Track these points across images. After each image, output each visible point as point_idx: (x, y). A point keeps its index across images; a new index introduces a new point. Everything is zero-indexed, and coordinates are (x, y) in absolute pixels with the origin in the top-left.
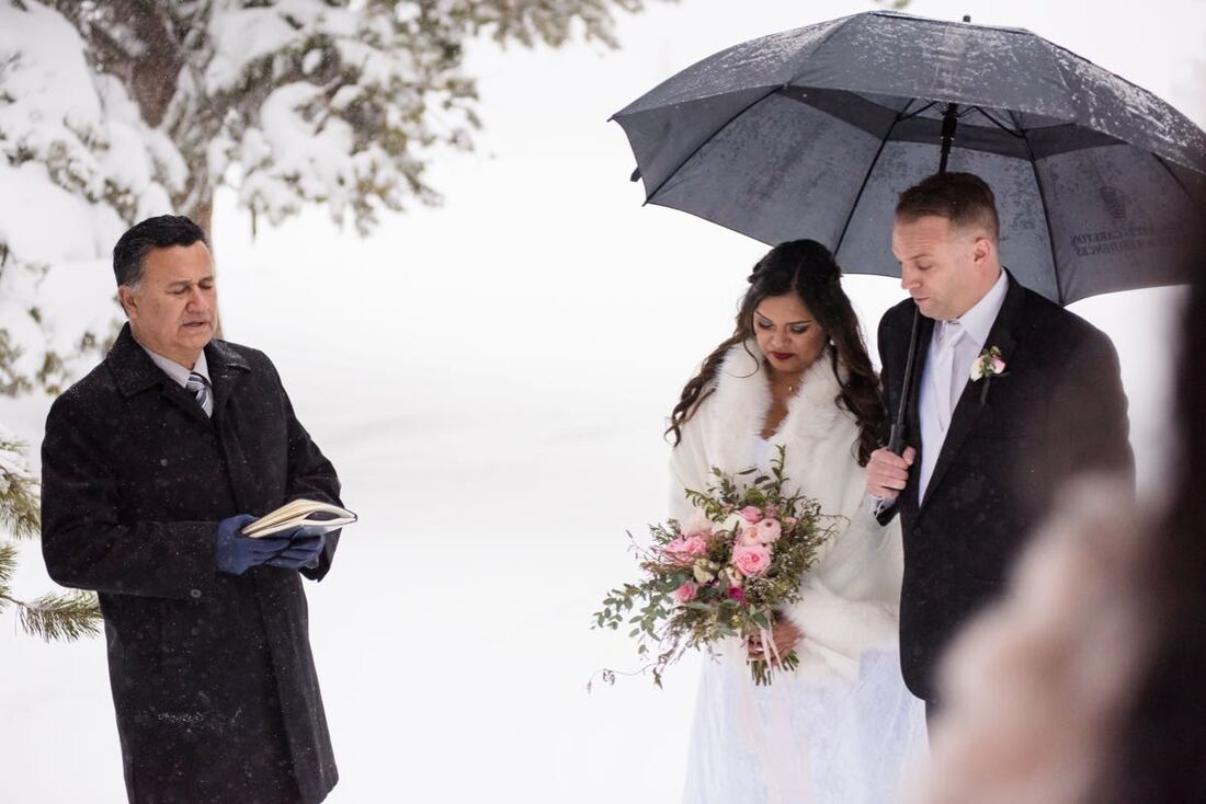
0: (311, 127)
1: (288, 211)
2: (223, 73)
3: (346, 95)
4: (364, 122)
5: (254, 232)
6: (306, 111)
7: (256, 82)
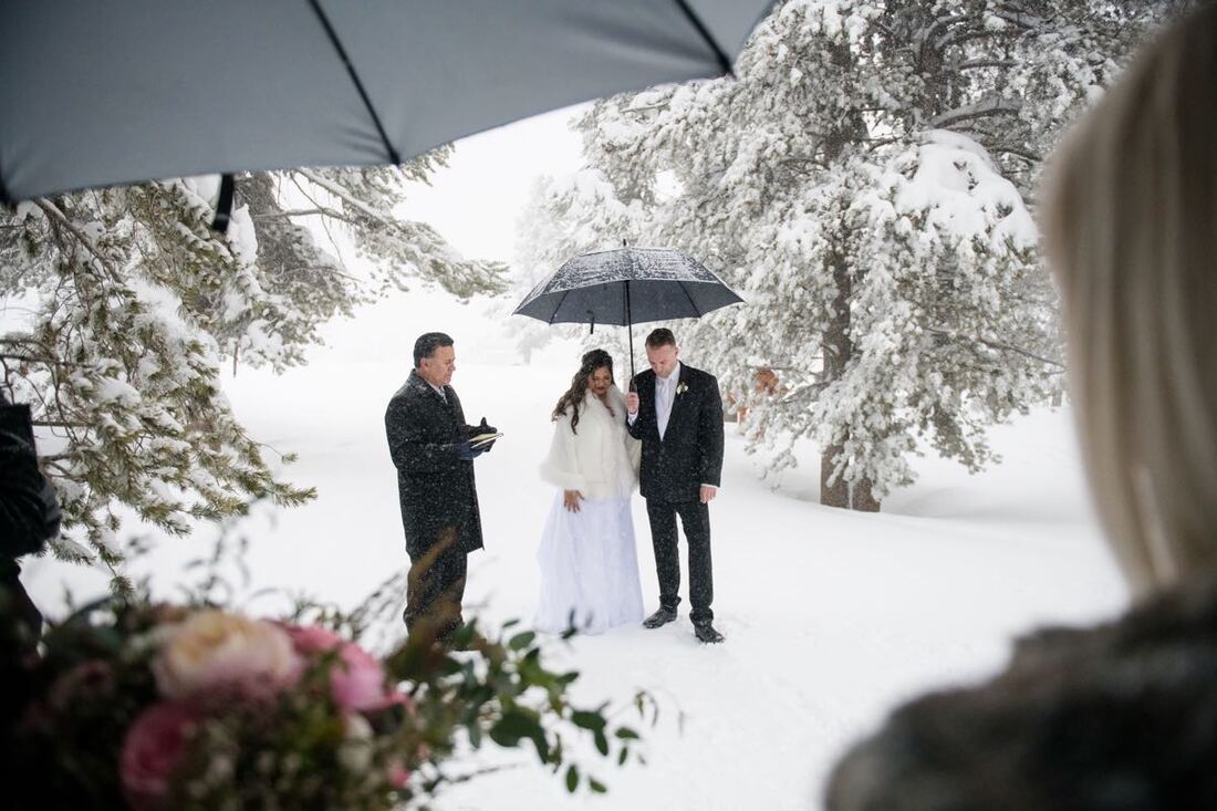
0: (267, 335)
1: (261, 363)
2: (230, 315)
3: (280, 324)
4: (288, 334)
5: (235, 373)
6: (265, 329)
7: (245, 318)
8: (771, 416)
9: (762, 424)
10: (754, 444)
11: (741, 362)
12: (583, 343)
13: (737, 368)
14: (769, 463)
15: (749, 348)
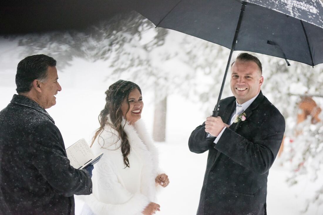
8: (313, 146)
9: (304, 154)
10: (296, 176)
11: (284, 90)
12: (112, 66)
13: (279, 95)
14: (312, 195)
15: (292, 76)
